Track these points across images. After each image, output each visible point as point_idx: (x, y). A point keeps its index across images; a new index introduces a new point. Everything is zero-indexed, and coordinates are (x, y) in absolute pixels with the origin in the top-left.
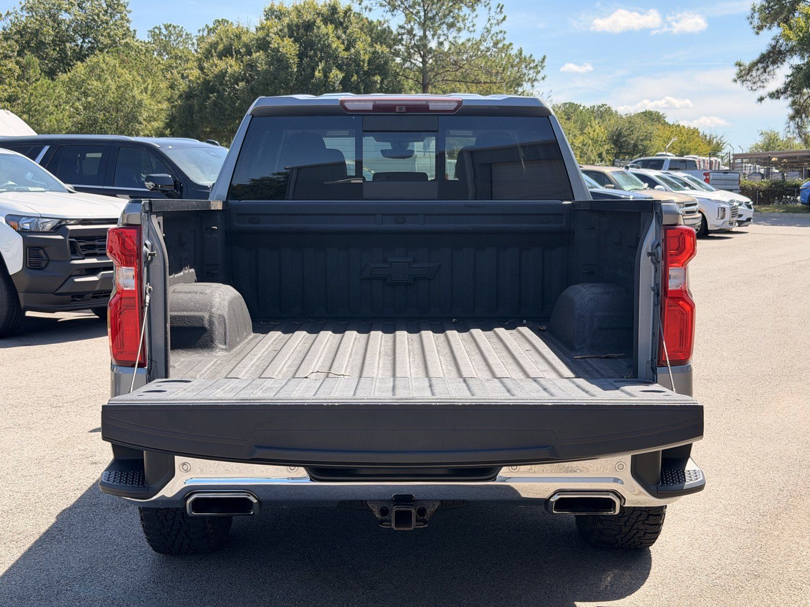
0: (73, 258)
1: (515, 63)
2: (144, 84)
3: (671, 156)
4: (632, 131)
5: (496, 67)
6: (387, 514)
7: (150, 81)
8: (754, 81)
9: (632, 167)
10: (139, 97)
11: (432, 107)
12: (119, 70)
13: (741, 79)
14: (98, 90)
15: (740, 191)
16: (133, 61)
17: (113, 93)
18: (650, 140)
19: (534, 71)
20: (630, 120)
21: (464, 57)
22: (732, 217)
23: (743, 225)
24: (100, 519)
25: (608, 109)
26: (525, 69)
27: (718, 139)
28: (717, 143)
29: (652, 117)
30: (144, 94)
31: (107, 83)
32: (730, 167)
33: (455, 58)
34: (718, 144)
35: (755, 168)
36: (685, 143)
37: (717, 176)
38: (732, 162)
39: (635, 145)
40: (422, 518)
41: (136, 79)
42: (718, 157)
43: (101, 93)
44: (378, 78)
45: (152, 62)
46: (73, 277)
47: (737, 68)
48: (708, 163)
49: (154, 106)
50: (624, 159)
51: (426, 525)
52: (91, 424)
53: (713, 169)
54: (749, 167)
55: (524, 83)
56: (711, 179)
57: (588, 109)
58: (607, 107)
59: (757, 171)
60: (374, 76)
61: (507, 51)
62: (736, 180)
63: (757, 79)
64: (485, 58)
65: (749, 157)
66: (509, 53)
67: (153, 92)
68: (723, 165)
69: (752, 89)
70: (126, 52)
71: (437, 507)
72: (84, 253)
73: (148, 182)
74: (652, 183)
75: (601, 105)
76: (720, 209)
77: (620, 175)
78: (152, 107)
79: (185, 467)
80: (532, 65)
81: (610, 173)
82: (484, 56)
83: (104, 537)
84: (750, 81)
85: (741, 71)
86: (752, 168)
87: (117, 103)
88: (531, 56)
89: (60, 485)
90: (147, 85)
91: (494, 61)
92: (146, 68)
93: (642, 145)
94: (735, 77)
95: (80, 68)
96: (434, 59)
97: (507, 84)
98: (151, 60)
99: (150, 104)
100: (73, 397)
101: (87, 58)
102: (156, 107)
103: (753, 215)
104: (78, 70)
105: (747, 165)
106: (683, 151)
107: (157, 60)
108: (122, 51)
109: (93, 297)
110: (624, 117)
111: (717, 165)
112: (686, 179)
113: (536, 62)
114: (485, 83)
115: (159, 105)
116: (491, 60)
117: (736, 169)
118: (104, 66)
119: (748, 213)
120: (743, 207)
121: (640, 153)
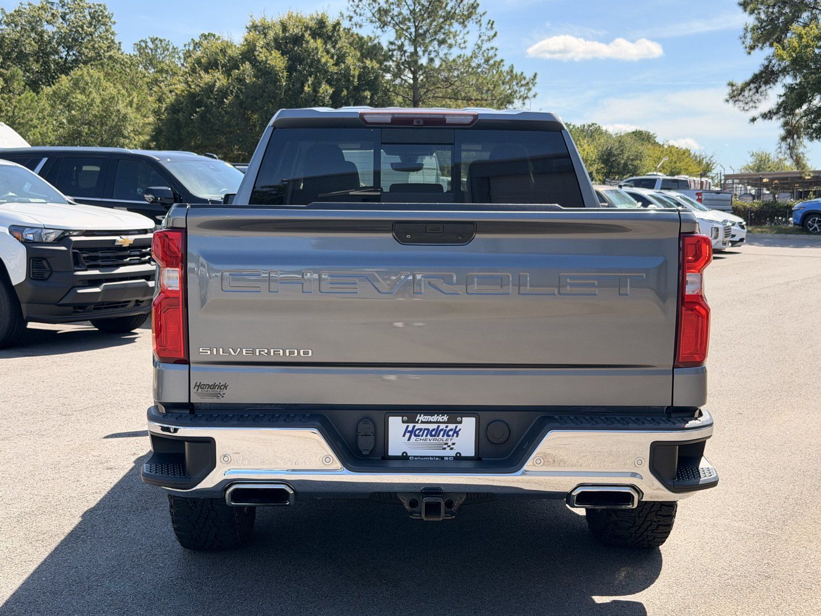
0: (76, 269)
1: (507, 80)
2: (129, 97)
3: (661, 176)
4: (622, 150)
5: (488, 84)
6: (417, 506)
7: (135, 94)
8: (746, 101)
9: (625, 185)
10: (123, 111)
11: (449, 120)
12: (104, 83)
13: (733, 98)
14: (82, 104)
15: (732, 211)
16: (118, 74)
17: (98, 106)
18: (641, 160)
19: (526, 88)
20: (620, 140)
21: (456, 73)
22: (726, 237)
23: (735, 245)
24: (122, 520)
25: (598, 128)
26: (515, 86)
27: (707, 159)
28: (707, 163)
29: (642, 137)
30: (129, 108)
31: (91, 97)
32: (721, 187)
33: (446, 75)
34: (708, 165)
35: (746, 189)
36: (675, 162)
37: (709, 196)
38: (722, 182)
39: (626, 165)
40: (449, 510)
41: (121, 93)
42: (707, 177)
43: (86, 107)
44: (368, 94)
45: (137, 75)
46: (76, 289)
47: (730, 88)
48: (698, 183)
49: (139, 120)
50: (614, 179)
51: (454, 517)
52: (102, 432)
53: (704, 189)
54: (739, 189)
55: (516, 101)
56: (703, 199)
57: (578, 128)
58: (596, 126)
59: (748, 193)
60: (364, 91)
61: (498, 68)
62: (729, 201)
63: (749, 99)
64: (476, 74)
65: (740, 178)
66: (500, 69)
67: (139, 105)
68: (713, 186)
69: (744, 109)
70: (112, 65)
71: (463, 499)
72: (87, 264)
73: (148, 194)
74: (646, 202)
75: (591, 125)
76: (713, 229)
77: (614, 194)
78: (138, 121)
79: (226, 459)
80: (523, 82)
81: (604, 192)
82: (476, 73)
83: (128, 537)
84: (742, 101)
85: (733, 91)
86: (743, 189)
87: (102, 117)
88: (522, 73)
89: (79, 489)
90: (132, 99)
91: (485, 78)
92: (132, 82)
93: (632, 165)
94: (727, 97)
95: (64, 81)
96: (425, 75)
97: (498, 101)
98: (136, 73)
99: (135, 118)
100: (82, 405)
101: (71, 71)
102: (142, 121)
103: (747, 236)
104: (63, 83)
105: (737, 186)
106: (673, 171)
107: (142, 74)
108: (106, 64)
109: (95, 309)
110: (614, 136)
111: (708, 186)
112: (679, 198)
113: (527, 79)
114: (476, 100)
115: (145, 119)
116: (482, 77)
117: (727, 190)
118: (87, 78)
119: (741, 233)
120: (737, 227)
121: (630, 173)
